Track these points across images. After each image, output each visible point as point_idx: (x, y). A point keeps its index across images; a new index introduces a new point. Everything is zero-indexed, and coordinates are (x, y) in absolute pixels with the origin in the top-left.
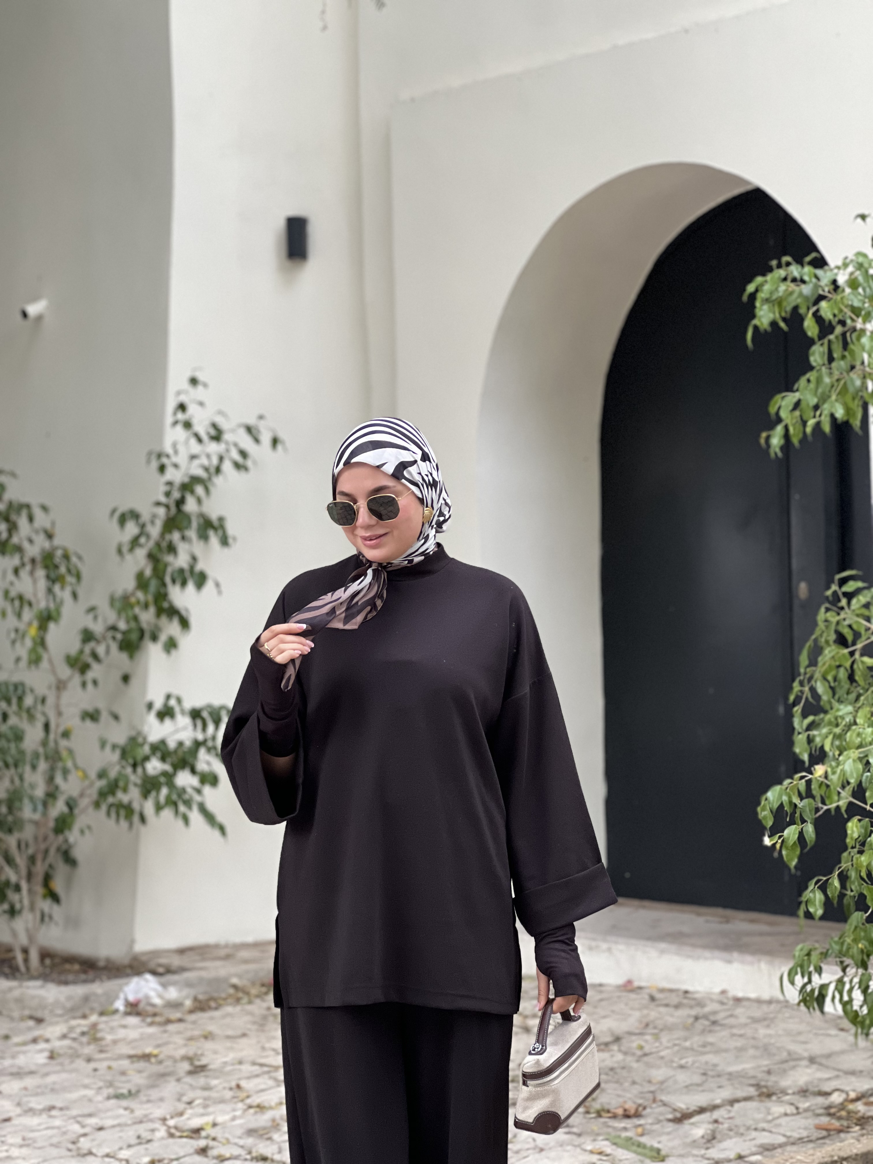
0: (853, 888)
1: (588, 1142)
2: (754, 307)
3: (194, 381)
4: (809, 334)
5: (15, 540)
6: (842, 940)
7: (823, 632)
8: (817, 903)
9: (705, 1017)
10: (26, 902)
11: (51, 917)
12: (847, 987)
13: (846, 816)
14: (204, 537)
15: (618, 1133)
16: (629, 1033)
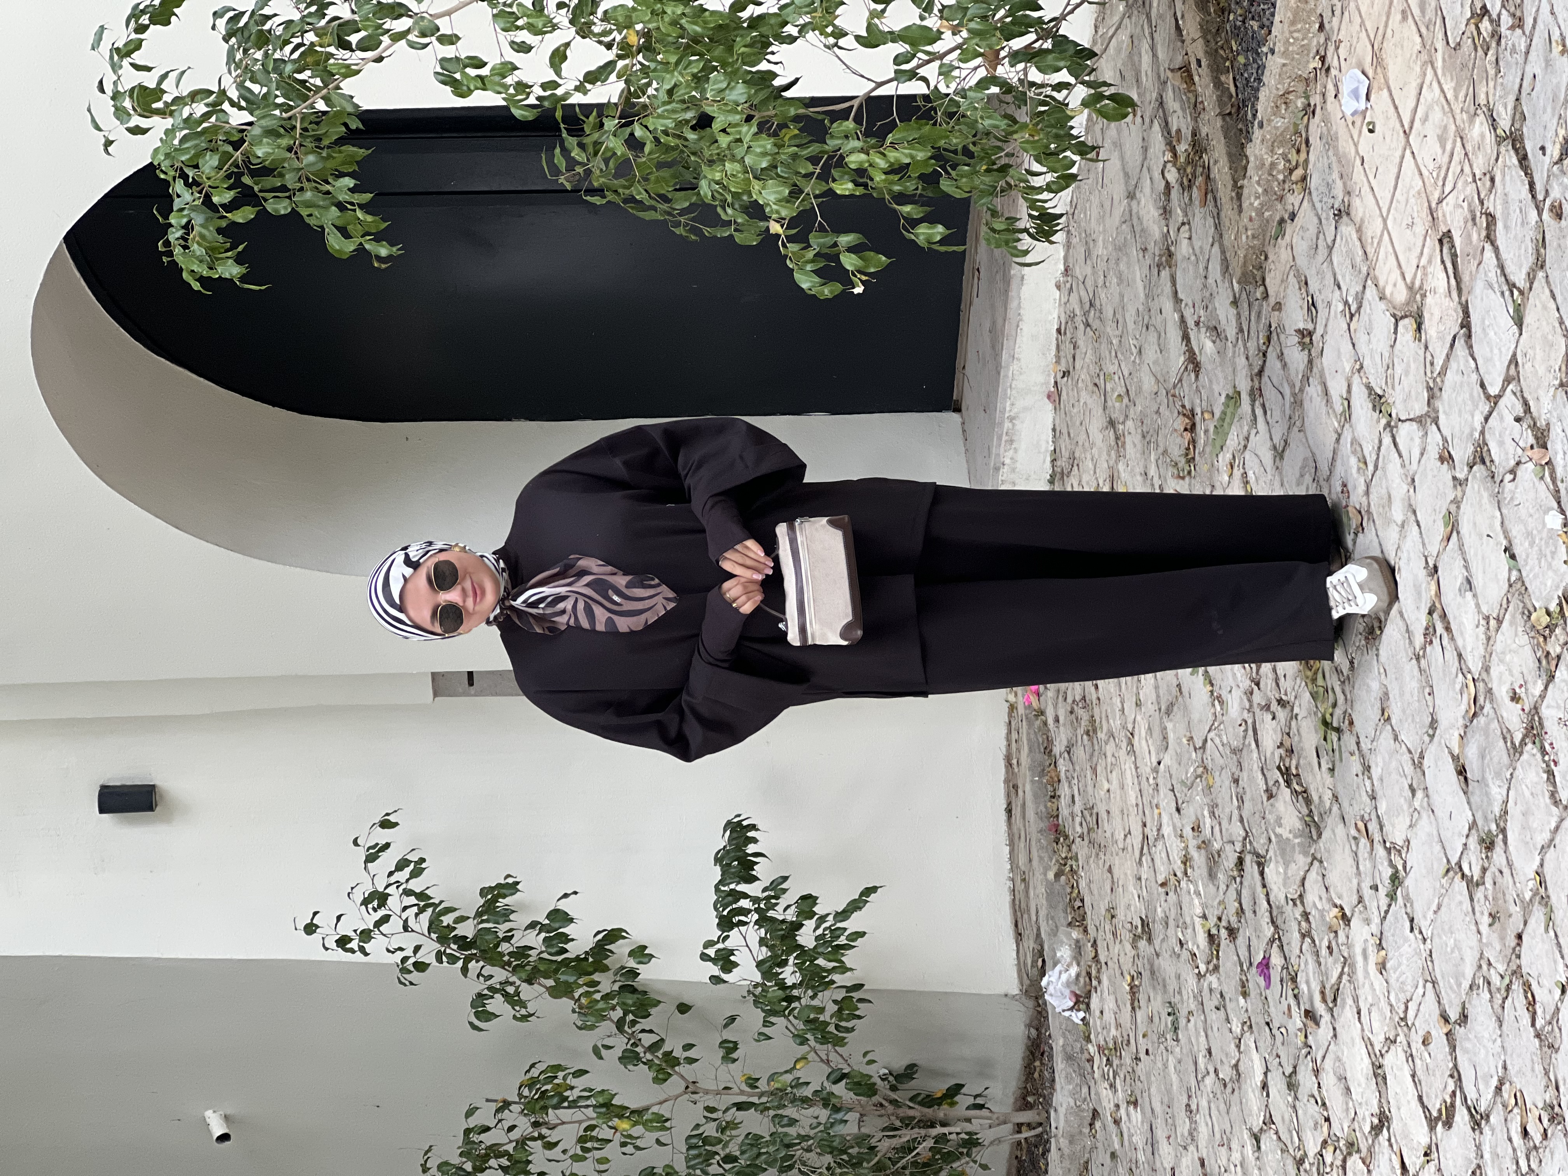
0: (912, 188)
1: (1219, 476)
2: (218, 281)
3: (310, 929)
4: (253, 216)
5: (510, 1148)
8: (931, 231)
9: (1086, 314)
10: (959, 1128)
11: (978, 1096)
13: (830, 197)
14: (506, 915)
15: (1211, 441)
16: (1105, 408)
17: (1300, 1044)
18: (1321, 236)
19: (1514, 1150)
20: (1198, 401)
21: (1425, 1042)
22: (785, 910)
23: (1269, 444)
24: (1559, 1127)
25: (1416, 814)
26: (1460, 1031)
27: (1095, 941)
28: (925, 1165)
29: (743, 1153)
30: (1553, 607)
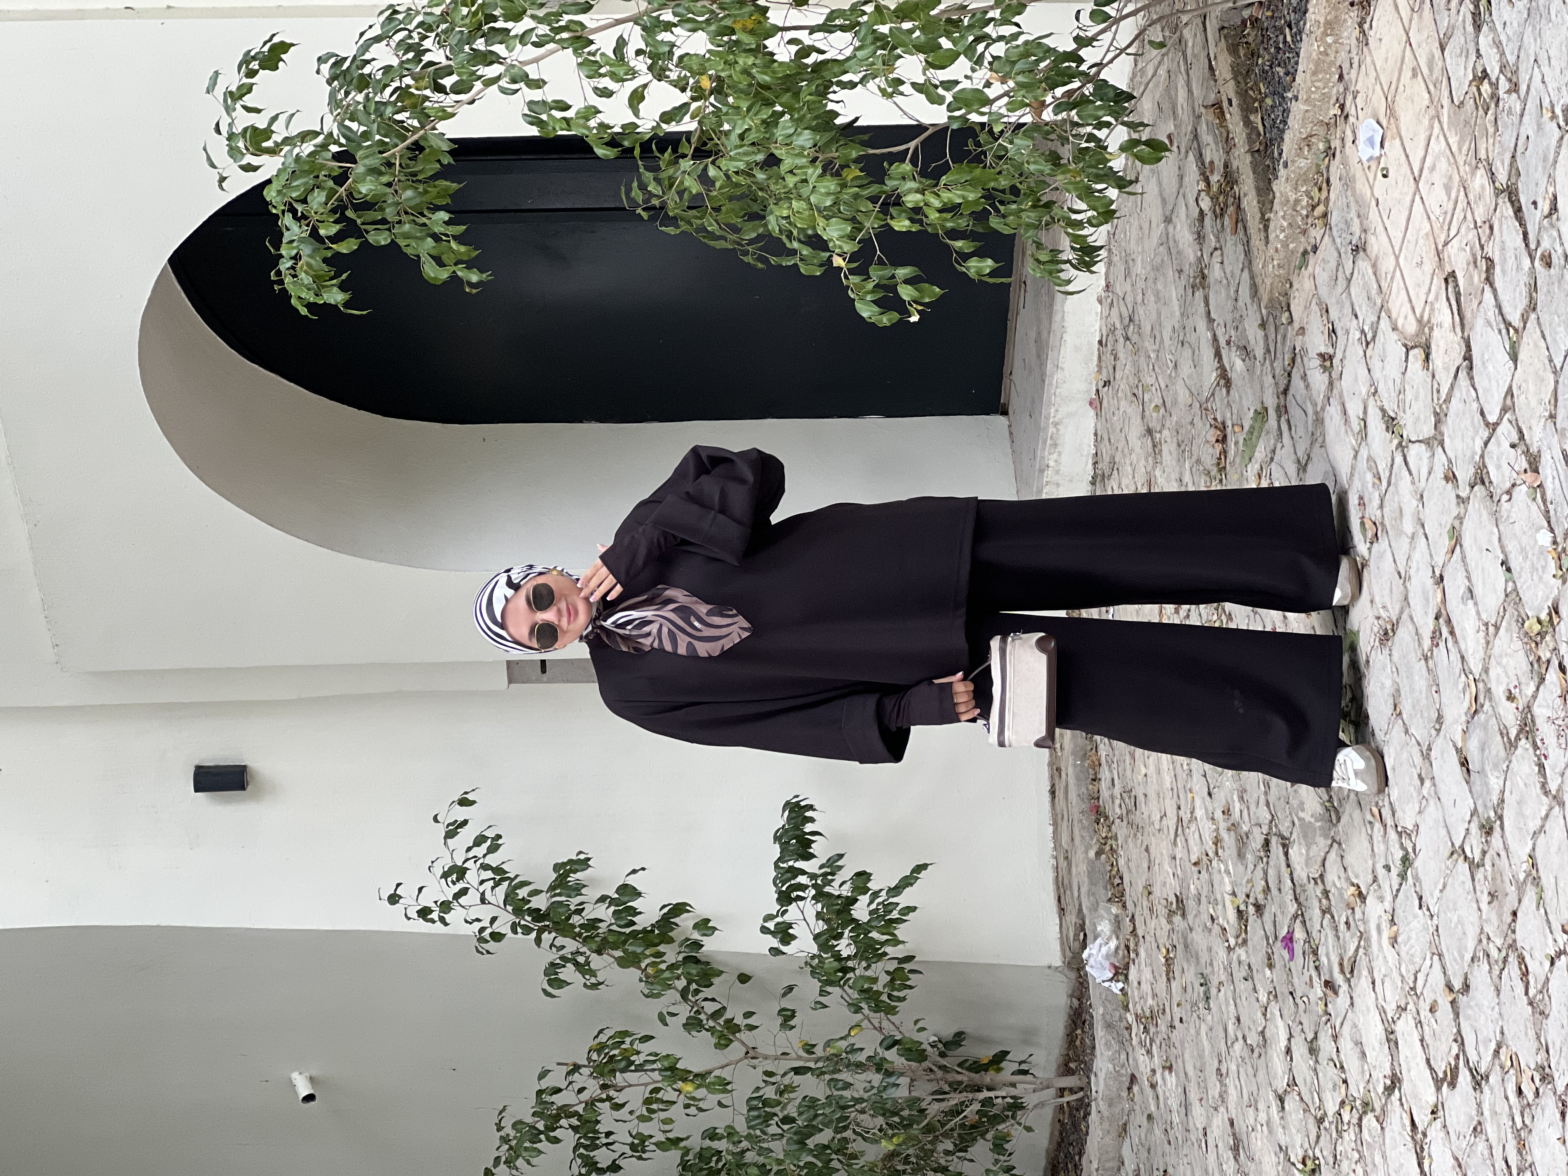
0: (964, 225)
2: (324, 306)
3: (394, 899)
4: (356, 247)
5: (580, 1109)
8: (980, 264)
9: (1125, 329)
10: (1004, 1092)
11: (1023, 1062)
14: (578, 889)
15: (1241, 452)
16: (1143, 418)
17: (1321, 1012)
18: (1340, 268)
19: (1510, 1107)
20: (1229, 415)
21: (1432, 1010)
22: (841, 886)
23: (1293, 457)
24: (1549, 1086)
25: (1424, 802)
26: (1462, 1000)
27: (1133, 916)
28: (973, 1127)
29: (800, 1114)
30: (1544, 616)
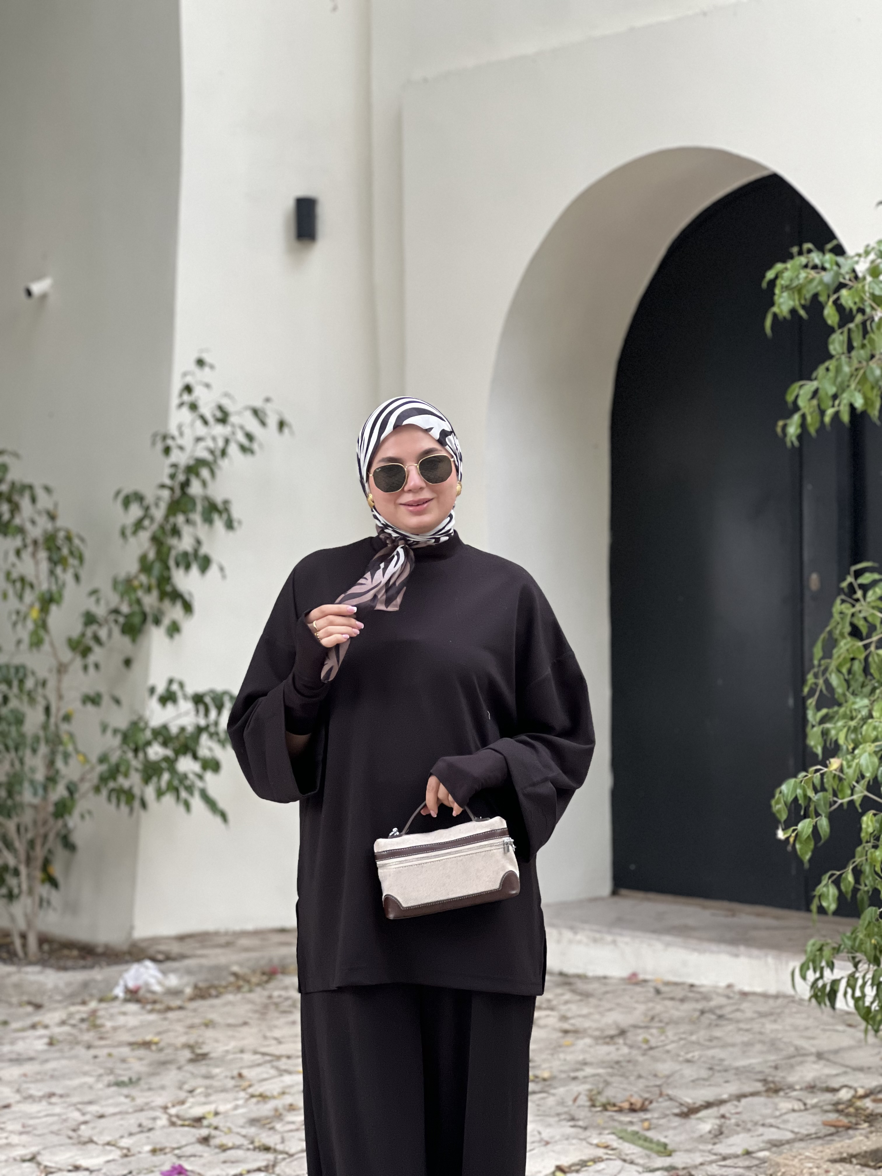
0: (867, 882)
1: (594, 1136)
2: (774, 294)
3: (200, 363)
4: (830, 322)
5: (17, 521)
6: (854, 936)
7: (838, 623)
8: (831, 898)
9: (712, 1011)
10: (25, 887)
11: (49, 903)
12: (860, 982)
13: (860, 810)
14: (208, 520)
15: (625, 1127)
16: (634, 1026)
20: (657, 1116)
27: (184, 1008)
29: (11, 711)
